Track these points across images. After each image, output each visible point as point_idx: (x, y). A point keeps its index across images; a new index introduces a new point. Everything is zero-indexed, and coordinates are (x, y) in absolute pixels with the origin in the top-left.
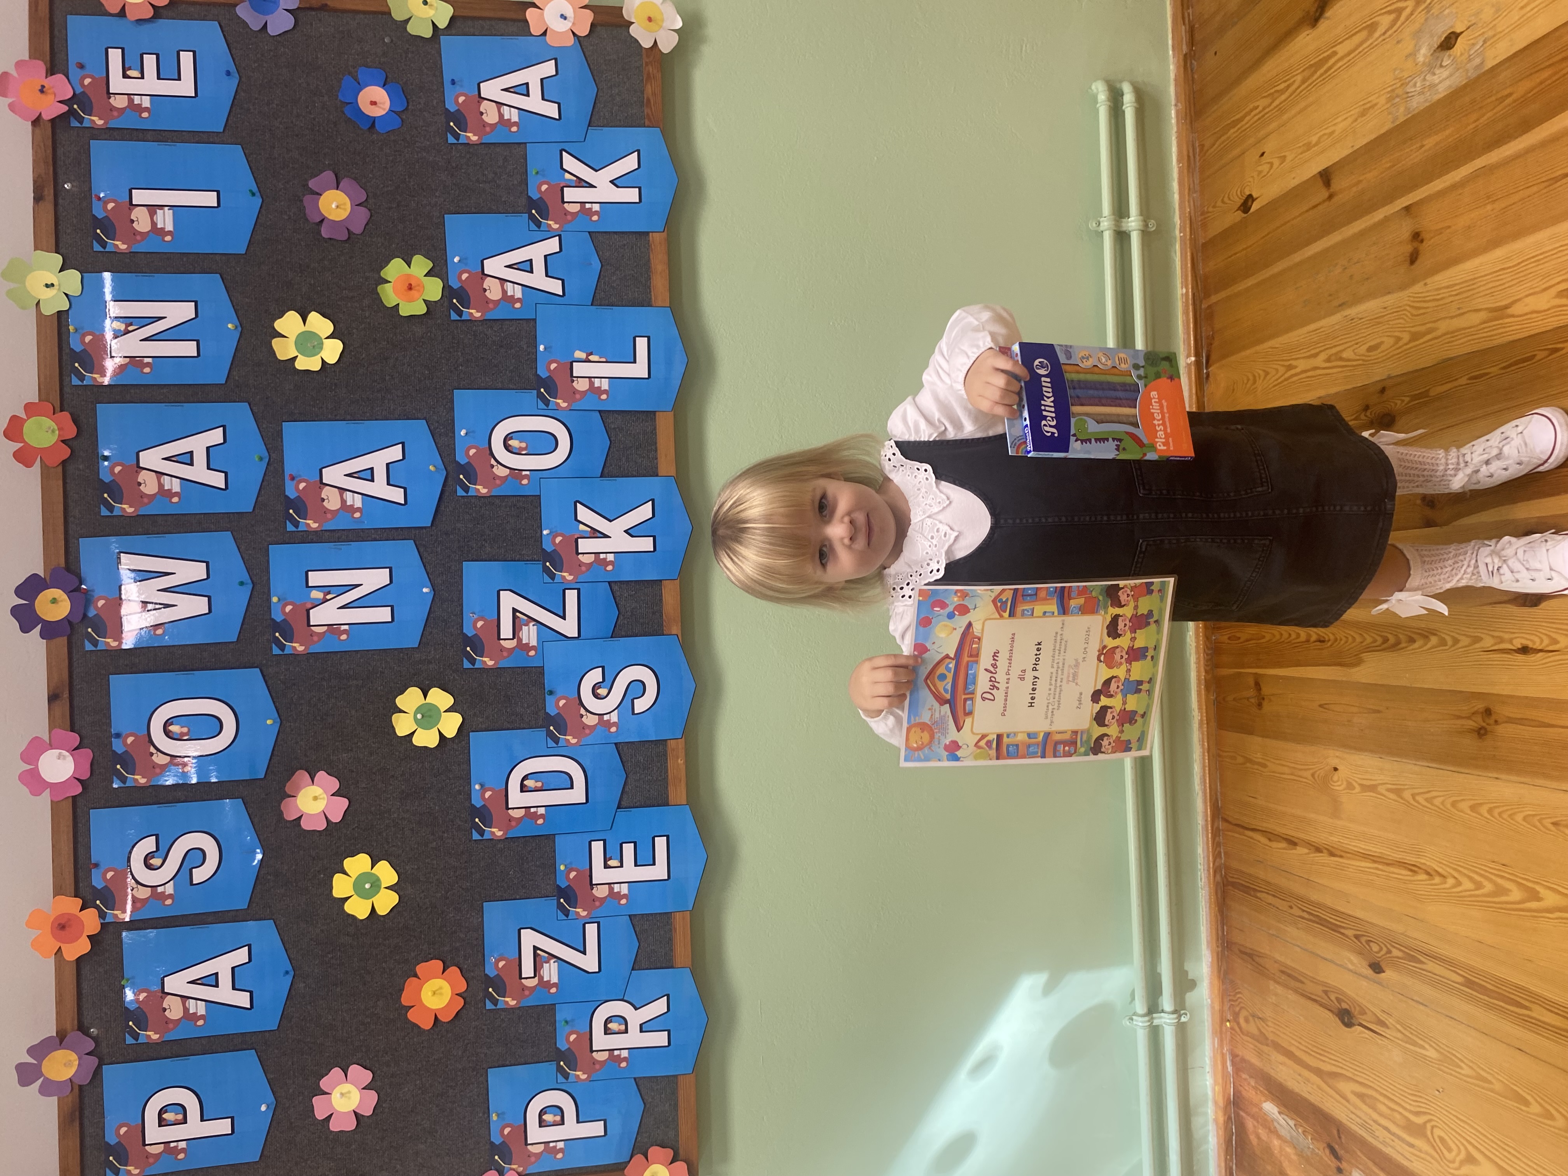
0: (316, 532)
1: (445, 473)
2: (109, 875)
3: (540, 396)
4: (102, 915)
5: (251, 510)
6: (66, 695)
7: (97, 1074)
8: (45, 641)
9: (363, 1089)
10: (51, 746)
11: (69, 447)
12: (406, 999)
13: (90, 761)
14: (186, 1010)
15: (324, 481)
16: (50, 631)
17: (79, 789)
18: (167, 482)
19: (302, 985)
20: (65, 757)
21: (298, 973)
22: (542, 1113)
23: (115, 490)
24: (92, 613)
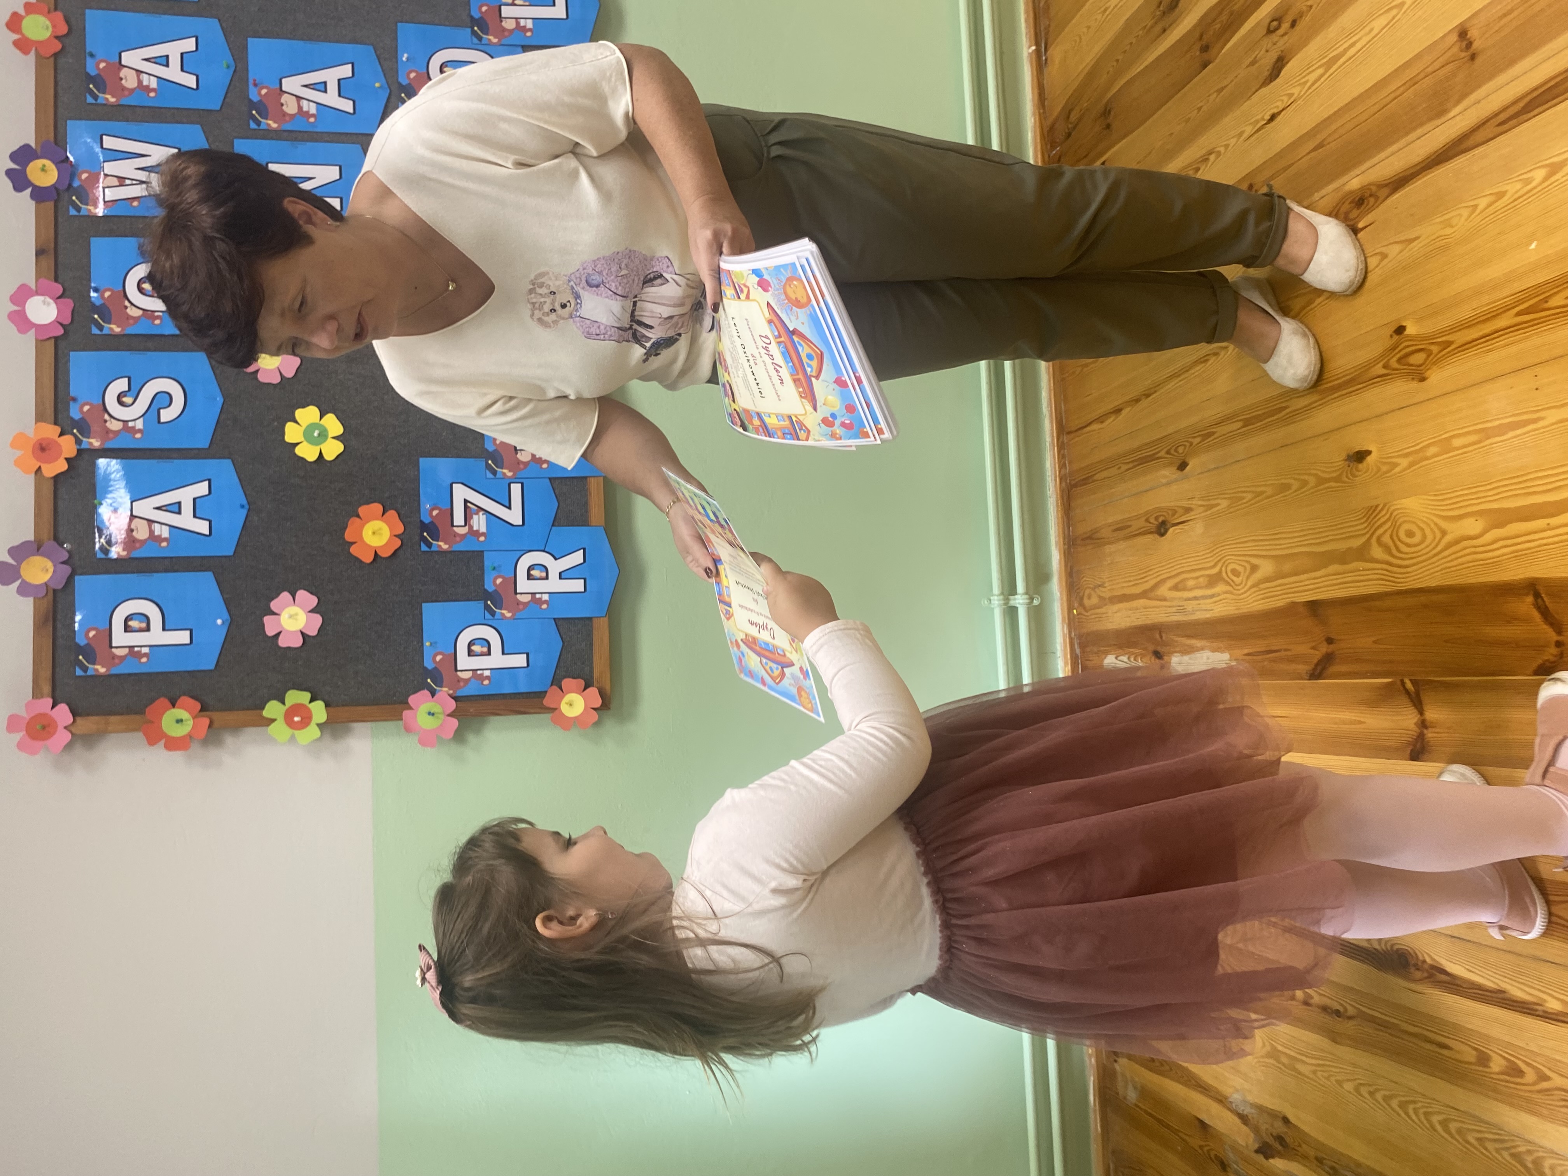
0: (275, 131)
1: (388, 91)
2: (86, 408)
3: (474, 33)
4: (78, 442)
5: (218, 108)
6: (52, 252)
7: (70, 581)
8: (34, 202)
9: (310, 612)
10: (37, 293)
11: (61, 42)
12: (348, 536)
13: (71, 309)
14: (151, 532)
15: (284, 89)
16: (39, 195)
17: (60, 331)
18: (145, 79)
19: (256, 518)
20: (49, 304)
21: (252, 508)
22: (470, 645)
23: (100, 82)
24: (76, 184)
